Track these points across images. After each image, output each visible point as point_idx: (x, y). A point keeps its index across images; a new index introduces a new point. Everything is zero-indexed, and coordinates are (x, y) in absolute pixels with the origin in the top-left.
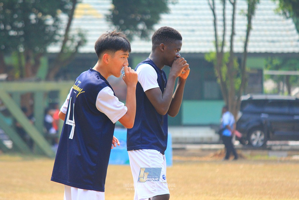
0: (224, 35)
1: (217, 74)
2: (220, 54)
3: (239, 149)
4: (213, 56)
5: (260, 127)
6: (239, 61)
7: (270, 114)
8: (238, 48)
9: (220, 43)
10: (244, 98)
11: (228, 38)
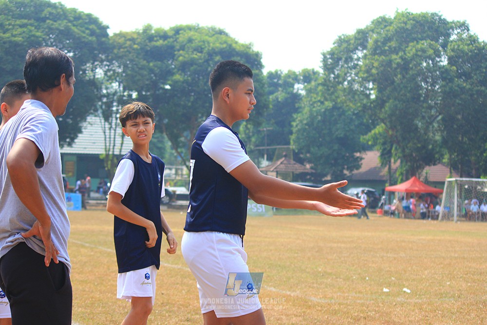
0: (110, 146)
1: (105, 165)
2: (107, 155)
4: (104, 156)
8: (117, 152)
9: (107, 150)
11: (111, 147)
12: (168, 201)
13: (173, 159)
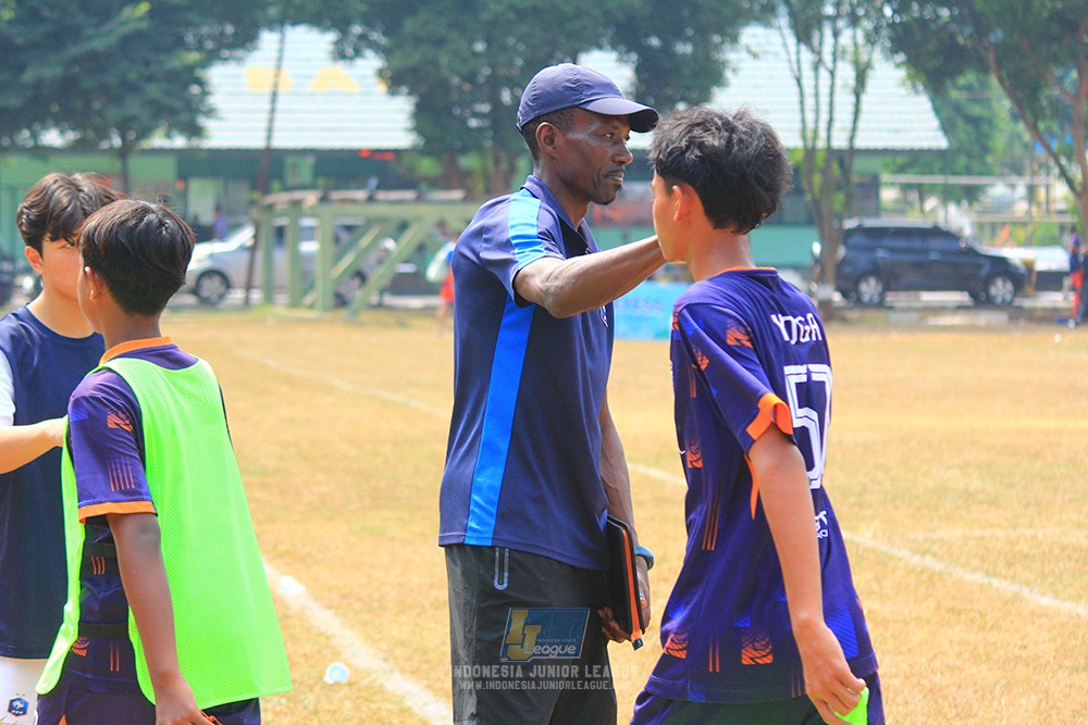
0: (817, 121)
1: (804, 185)
2: (810, 153)
3: (842, 308)
4: (799, 156)
5: (875, 271)
6: (842, 164)
7: (892, 250)
8: (840, 141)
9: (809, 134)
10: (850, 224)
11: (823, 125)
12: (1008, 297)
13: (1018, 150)
